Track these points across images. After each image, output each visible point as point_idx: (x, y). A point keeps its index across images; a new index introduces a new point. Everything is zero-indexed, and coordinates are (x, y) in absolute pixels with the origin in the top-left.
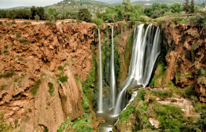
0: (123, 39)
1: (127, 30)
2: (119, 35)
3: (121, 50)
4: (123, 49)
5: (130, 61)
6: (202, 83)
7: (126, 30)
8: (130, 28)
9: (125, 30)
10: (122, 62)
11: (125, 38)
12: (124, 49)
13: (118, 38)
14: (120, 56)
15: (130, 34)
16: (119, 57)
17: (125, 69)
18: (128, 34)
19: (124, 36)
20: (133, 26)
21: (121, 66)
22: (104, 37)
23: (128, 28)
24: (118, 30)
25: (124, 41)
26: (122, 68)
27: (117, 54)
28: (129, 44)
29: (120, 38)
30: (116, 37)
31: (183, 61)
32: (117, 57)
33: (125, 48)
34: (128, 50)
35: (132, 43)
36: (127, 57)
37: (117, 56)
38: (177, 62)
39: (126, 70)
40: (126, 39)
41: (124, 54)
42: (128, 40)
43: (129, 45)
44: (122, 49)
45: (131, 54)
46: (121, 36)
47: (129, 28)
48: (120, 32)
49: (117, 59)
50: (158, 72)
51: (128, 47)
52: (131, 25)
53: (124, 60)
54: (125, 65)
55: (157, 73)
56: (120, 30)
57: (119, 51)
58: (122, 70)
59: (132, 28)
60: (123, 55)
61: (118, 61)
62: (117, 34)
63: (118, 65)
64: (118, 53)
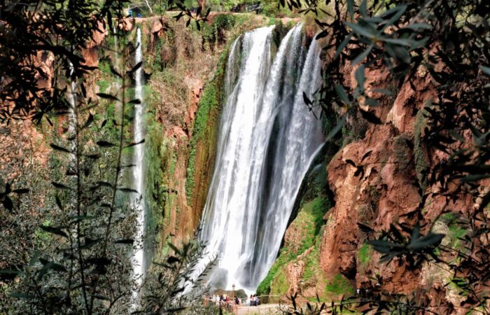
0: (184, 91)
1: (203, 50)
2: (168, 72)
3: (172, 138)
4: (184, 134)
5: (209, 185)
6: (436, 285)
7: (198, 51)
8: (216, 42)
9: (193, 51)
10: (177, 189)
11: (194, 84)
12: (187, 131)
13: (163, 86)
14: (171, 161)
15: (215, 70)
16: (163, 167)
17: (186, 220)
18: (206, 69)
19: (187, 78)
20: (228, 34)
21: (171, 209)
22: (102, 80)
23: (207, 44)
24: (166, 47)
25: (190, 96)
26: (174, 214)
27: (159, 154)
28: (207, 112)
29: (173, 85)
30: (155, 80)
31: (385, 187)
32: (158, 166)
33: (191, 130)
34: (200, 138)
35: (220, 108)
36: (196, 167)
37: (159, 161)
38: (365, 191)
39: (190, 224)
40: (197, 91)
41: (185, 154)
42: (203, 94)
43: (206, 117)
44: (178, 130)
45: (215, 156)
46: (177, 75)
47: (210, 40)
48: (173, 61)
49: (156, 175)
50: (298, 234)
51: (204, 124)
52: (219, 30)
53: (185, 180)
54: (185, 203)
55: (291, 239)
56: (174, 50)
57: (164, 142)
58: (173, 224)
59: (222, 40)
60: (182, 158)
61: (157, 185)
62: (163, 66)
63: (159, 203)
64: (163, 149)
